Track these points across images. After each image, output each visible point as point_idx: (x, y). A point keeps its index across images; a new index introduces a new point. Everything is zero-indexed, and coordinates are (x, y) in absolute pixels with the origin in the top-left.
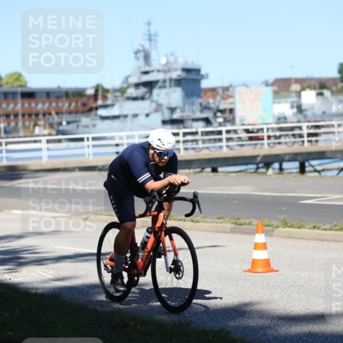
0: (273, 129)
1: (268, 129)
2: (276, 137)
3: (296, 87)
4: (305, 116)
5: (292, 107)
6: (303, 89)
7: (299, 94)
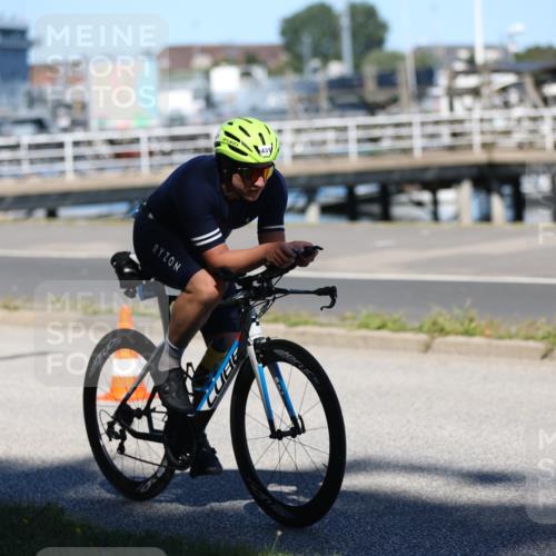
0: (159, 139)
1: (150, 139)
2: (164, 153)
3: (202, 61)
4: (219, 115)
5: (196, 97)
6: (216, 64)
7: (206, 74)
